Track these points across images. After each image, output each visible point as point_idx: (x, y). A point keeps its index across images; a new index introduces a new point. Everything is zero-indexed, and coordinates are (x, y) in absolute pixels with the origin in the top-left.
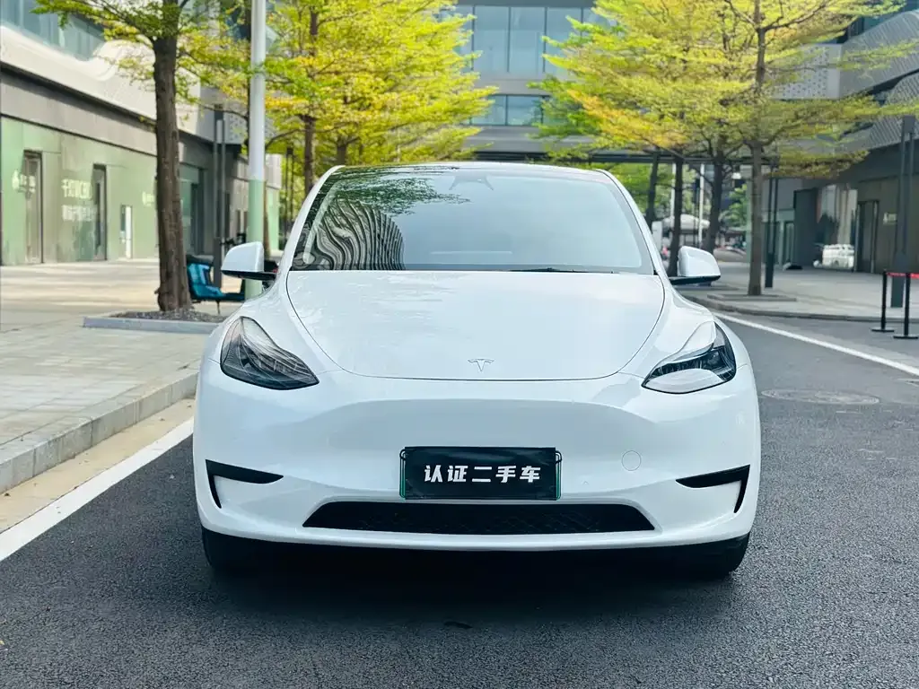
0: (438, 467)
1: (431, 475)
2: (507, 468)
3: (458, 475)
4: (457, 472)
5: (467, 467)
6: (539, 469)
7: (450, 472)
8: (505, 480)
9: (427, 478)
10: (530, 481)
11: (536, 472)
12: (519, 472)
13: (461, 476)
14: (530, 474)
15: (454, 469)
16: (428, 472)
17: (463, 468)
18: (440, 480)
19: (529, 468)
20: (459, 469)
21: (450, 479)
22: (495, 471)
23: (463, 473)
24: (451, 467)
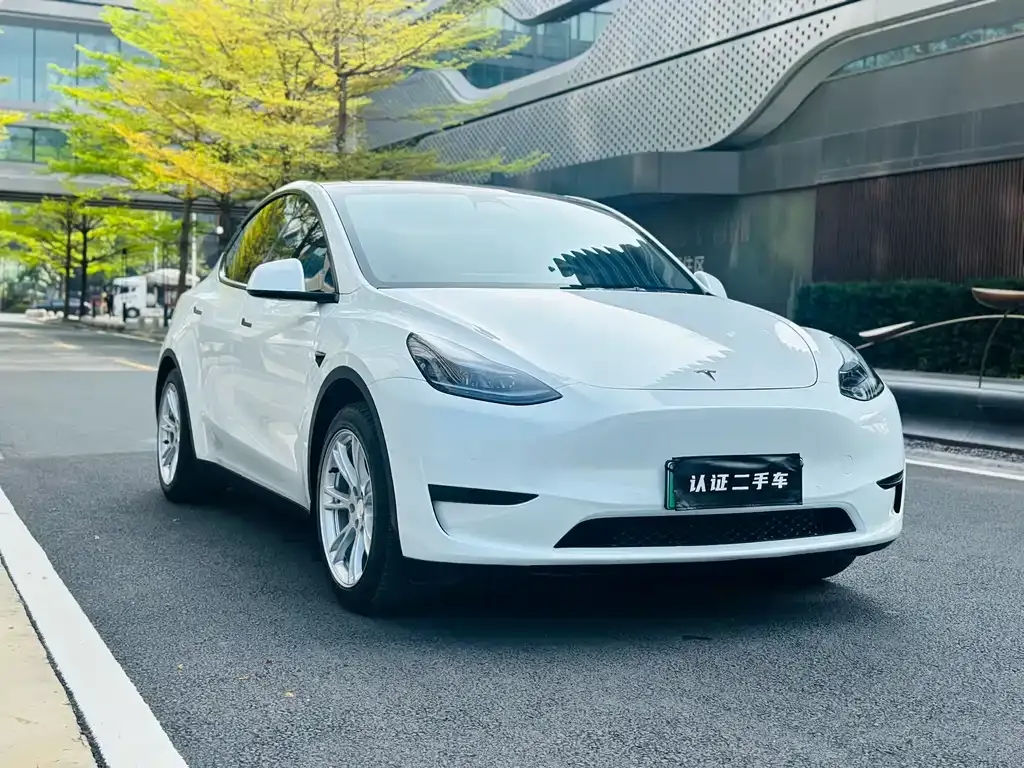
0: (703, 476)
1: (696, 486)
2: (761, 475)
3: (720, 484)
4: (719, 481)
5: (727, 476)
6: (786, 475)
7: (713, 481)
8: (759, 488)
9: (692, 489)
10: (780, 487)
11: (784, 477)
12: (771, 478)
13: (723, 485)
14: (780, 480)
15: (717, 478)
16: (693, 482)
17: (724, 476)
18: (704, 490)
19: (779, 474)
20: (721, 478)
21: (713, 488)
22: (752, 478)
23: (724, 482)
24: (714, 476)
